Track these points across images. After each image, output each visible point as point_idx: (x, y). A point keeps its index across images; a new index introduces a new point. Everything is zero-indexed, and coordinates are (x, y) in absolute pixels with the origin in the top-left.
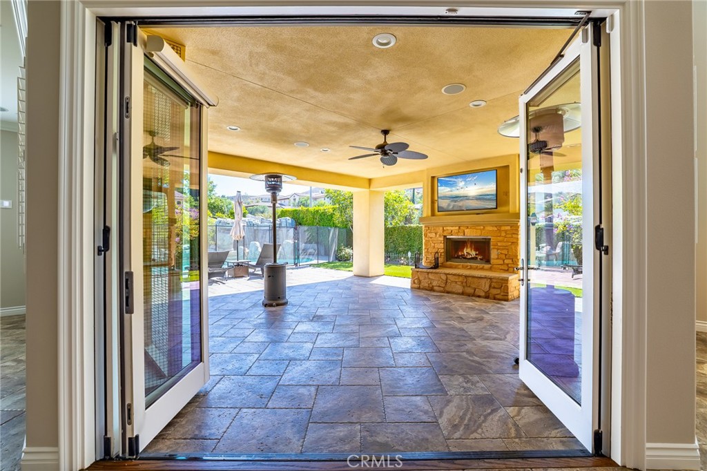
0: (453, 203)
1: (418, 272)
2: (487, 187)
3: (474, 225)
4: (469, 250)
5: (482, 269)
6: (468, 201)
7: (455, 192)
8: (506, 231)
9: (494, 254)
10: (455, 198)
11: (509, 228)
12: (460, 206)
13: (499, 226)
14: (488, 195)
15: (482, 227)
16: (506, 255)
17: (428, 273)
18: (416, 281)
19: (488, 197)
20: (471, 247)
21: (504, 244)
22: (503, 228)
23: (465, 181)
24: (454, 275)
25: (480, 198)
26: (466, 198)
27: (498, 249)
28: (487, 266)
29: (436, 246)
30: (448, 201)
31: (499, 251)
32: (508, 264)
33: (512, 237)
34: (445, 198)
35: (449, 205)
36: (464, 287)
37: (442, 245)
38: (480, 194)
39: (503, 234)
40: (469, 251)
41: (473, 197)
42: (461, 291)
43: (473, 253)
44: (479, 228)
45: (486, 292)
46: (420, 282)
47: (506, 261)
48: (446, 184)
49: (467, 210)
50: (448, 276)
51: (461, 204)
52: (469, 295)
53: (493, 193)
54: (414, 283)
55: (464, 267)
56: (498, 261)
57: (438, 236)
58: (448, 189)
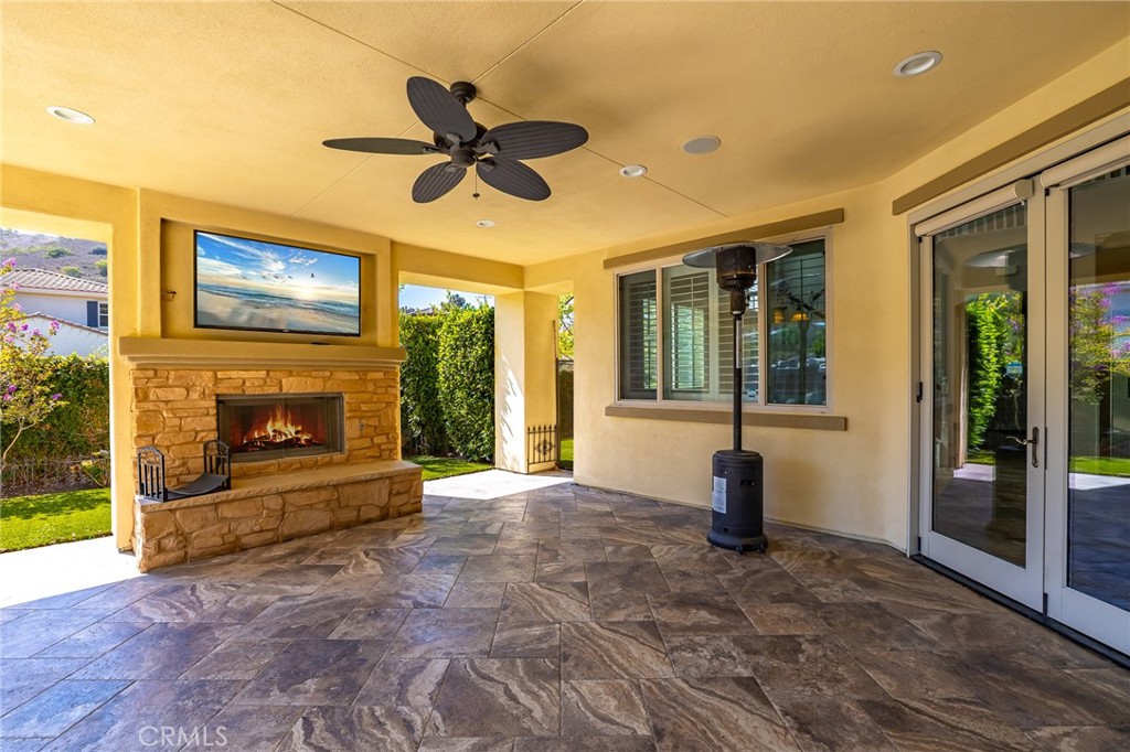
0: (248, 310)
1: (172, 511)
2: (341, 287)
3: (309, 368)
4: (279, 425)
5: (330, 464)
6: (291, 310)
7: (255, 282)
8: (375, 381)
9: (351, 429)
10: (257, 298)
11: (380, 375)
12: (271, 320)
13: (362, 371)
14: (342, 305)
15: (327, 374)
16: (376, 427)
17: (216, 505)
18: (170, 543)
19: (342, 309)
20: (285, 416)
21: (374, 407)
22: (371, 376)
23: (285, 261)
24: (302, 490)
25: (324, 308)
26: (289, 302)
27: (361, 418)
28: (337, 457)
29: (188, 424)
30: (233, 302)
31: (364, 421)
32: (379, 445)
33: (387, 393)
34: (221, 290)
35: (236, 312)
36: (333, 510)
37: (211, 422)
38: (325, 299)
39: (371, 387)
40: (281, 428)
41: (307, 303)
42: (327, 523)
43: (290, 431)
44: (321, 374)
45: (381, 508)
46: (184, 538)
47: (377, 440)
48: (228, 256)
49: (291, 332)
50: (285, 496)
51: (274, 314)
52: (347, 526)
53: (352, 303)
54: (160, 549)
55: (284, 470)
56: (361, 441)
57: (194, 396)
58: (235, 270)
